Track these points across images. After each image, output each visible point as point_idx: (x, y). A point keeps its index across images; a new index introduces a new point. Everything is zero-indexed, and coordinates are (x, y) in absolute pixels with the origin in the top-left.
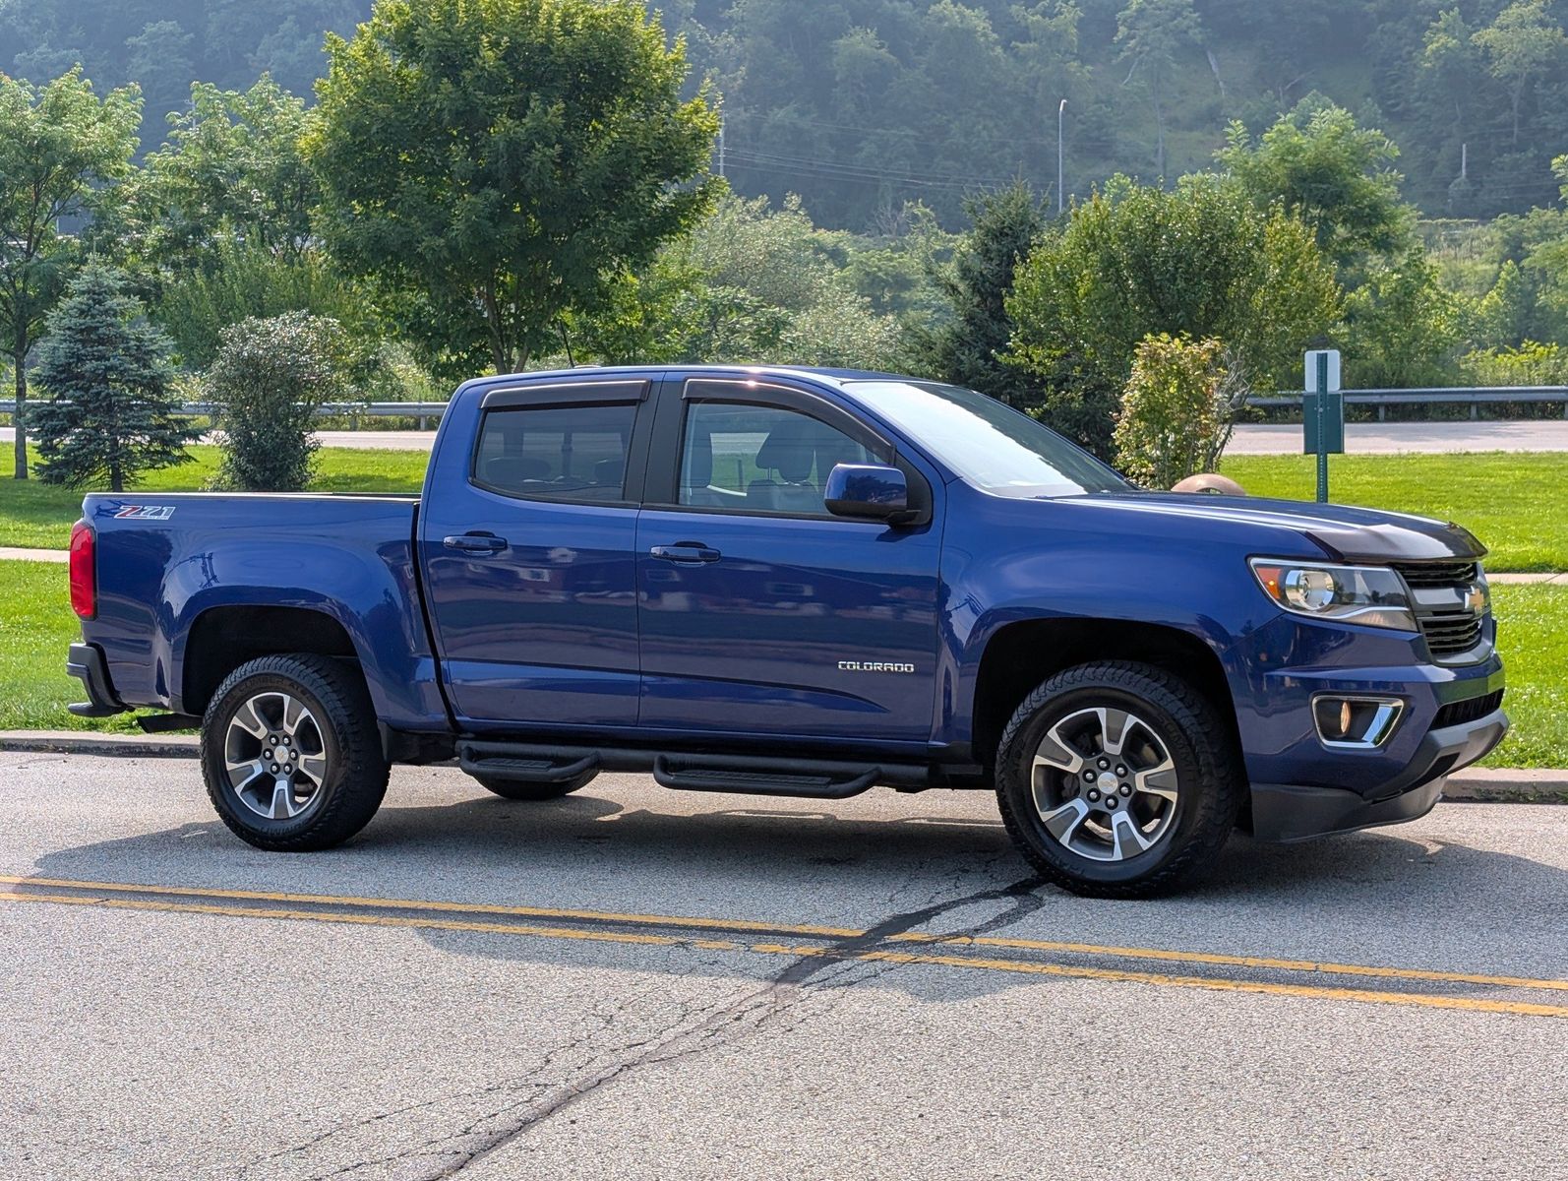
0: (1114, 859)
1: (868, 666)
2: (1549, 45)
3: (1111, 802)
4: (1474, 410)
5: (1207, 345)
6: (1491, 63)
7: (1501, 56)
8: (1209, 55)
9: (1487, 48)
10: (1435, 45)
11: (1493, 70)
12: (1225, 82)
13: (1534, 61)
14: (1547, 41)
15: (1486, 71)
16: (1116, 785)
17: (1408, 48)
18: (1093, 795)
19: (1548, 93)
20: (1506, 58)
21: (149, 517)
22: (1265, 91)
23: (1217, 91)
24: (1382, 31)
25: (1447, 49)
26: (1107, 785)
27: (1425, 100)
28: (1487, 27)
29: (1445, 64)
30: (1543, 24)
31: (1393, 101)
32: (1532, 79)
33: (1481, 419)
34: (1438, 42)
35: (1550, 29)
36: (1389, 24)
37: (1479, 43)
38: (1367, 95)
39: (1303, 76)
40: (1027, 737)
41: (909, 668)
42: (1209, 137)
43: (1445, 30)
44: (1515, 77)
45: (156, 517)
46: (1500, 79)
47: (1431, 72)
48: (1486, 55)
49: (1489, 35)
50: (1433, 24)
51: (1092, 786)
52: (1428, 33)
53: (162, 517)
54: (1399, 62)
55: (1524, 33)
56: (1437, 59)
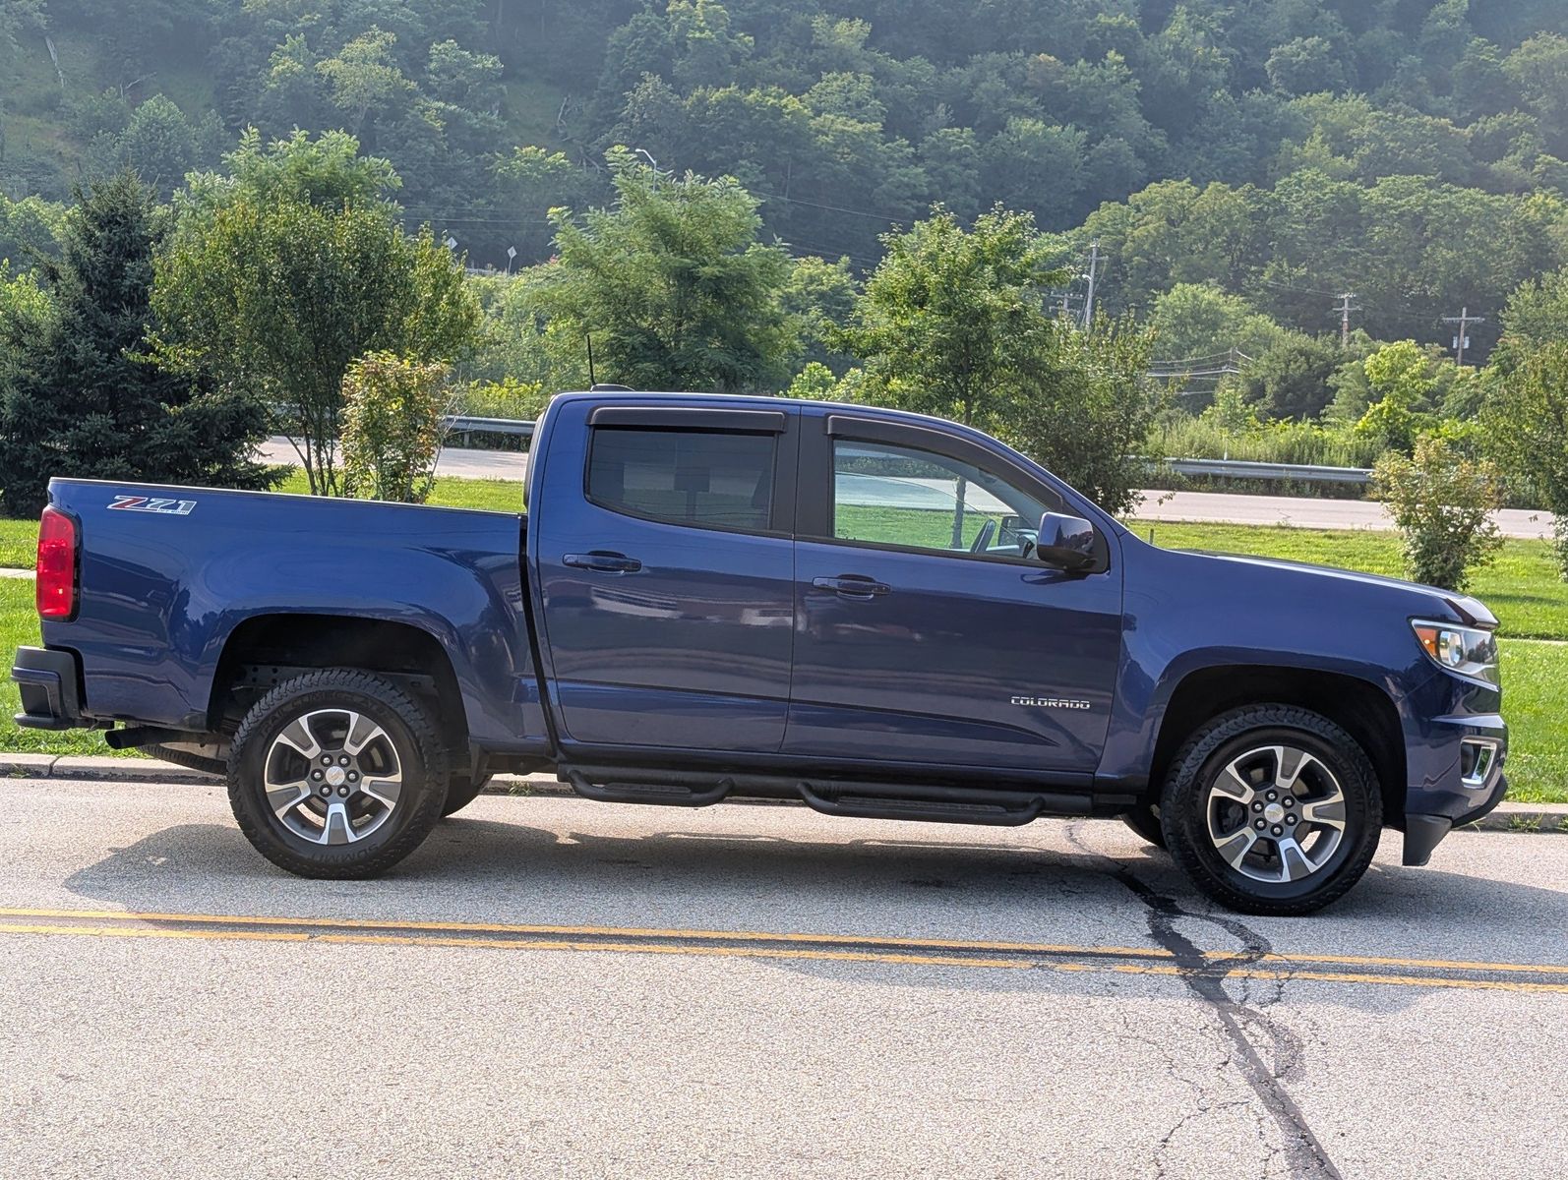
0: (1284, 880)
1: (1043, 702)
2: (388, 84)
3: (1277, 830)
4: (467, 438)
5: (434, 367)
6: (334, 93)
7: (344, 87)
8: (48, 42)
9: (331, 78)
10: (281, 67)
11: (337, 100)
12: (64, 72)
13: (374, 98)
14: (386, 79)
15: (329, 100)
16: (1282, 816)
17: (253, 66)
18: (1260, 824)
19: (387, 130)
20: (349, 90)
21: (159, 510)
22: (105, 87)
23: (56, 80)
24: (226, 44)
25: (293, 73)
26: (1275, 814)
27: (268, 119)
28: (332, 58)
29: (290, 87)
30: (382, 62)
31: (233, 116)
32: (371, 115)
33: (474, 447)
34: (284, 65)
35: (389, 69)
36: (233, 39)
37: (323, 72)
38: (208, 106)
39: (144, 77)
40: (1208, 772)
41: (1085, 705)
42: (47, 125)
43: (290, 54)
44: (356, 110)
45: (170, 512)
46: (343, 110)
47: (276, 93)
48: (330, 84)
49: (333, 65)
50: (279, 46)
51: (1259, 816)
52: (273, 54)
53: (179, 511)
54: (242, 78)
55: (366, 69)
56: (282, 81)
